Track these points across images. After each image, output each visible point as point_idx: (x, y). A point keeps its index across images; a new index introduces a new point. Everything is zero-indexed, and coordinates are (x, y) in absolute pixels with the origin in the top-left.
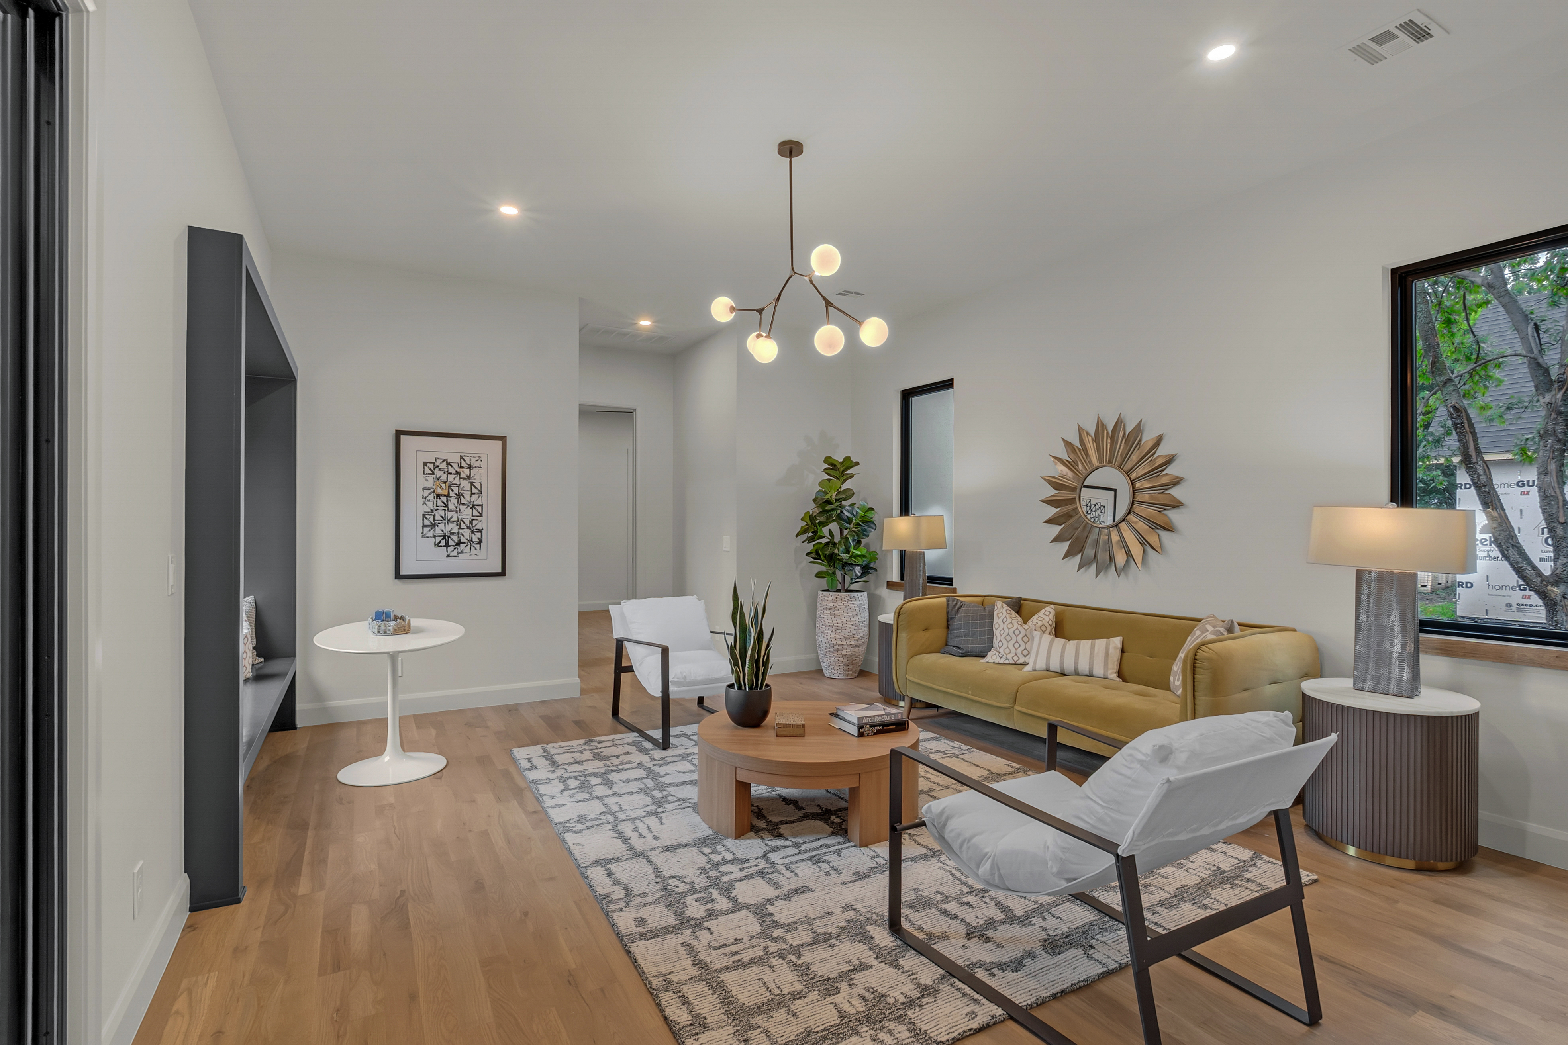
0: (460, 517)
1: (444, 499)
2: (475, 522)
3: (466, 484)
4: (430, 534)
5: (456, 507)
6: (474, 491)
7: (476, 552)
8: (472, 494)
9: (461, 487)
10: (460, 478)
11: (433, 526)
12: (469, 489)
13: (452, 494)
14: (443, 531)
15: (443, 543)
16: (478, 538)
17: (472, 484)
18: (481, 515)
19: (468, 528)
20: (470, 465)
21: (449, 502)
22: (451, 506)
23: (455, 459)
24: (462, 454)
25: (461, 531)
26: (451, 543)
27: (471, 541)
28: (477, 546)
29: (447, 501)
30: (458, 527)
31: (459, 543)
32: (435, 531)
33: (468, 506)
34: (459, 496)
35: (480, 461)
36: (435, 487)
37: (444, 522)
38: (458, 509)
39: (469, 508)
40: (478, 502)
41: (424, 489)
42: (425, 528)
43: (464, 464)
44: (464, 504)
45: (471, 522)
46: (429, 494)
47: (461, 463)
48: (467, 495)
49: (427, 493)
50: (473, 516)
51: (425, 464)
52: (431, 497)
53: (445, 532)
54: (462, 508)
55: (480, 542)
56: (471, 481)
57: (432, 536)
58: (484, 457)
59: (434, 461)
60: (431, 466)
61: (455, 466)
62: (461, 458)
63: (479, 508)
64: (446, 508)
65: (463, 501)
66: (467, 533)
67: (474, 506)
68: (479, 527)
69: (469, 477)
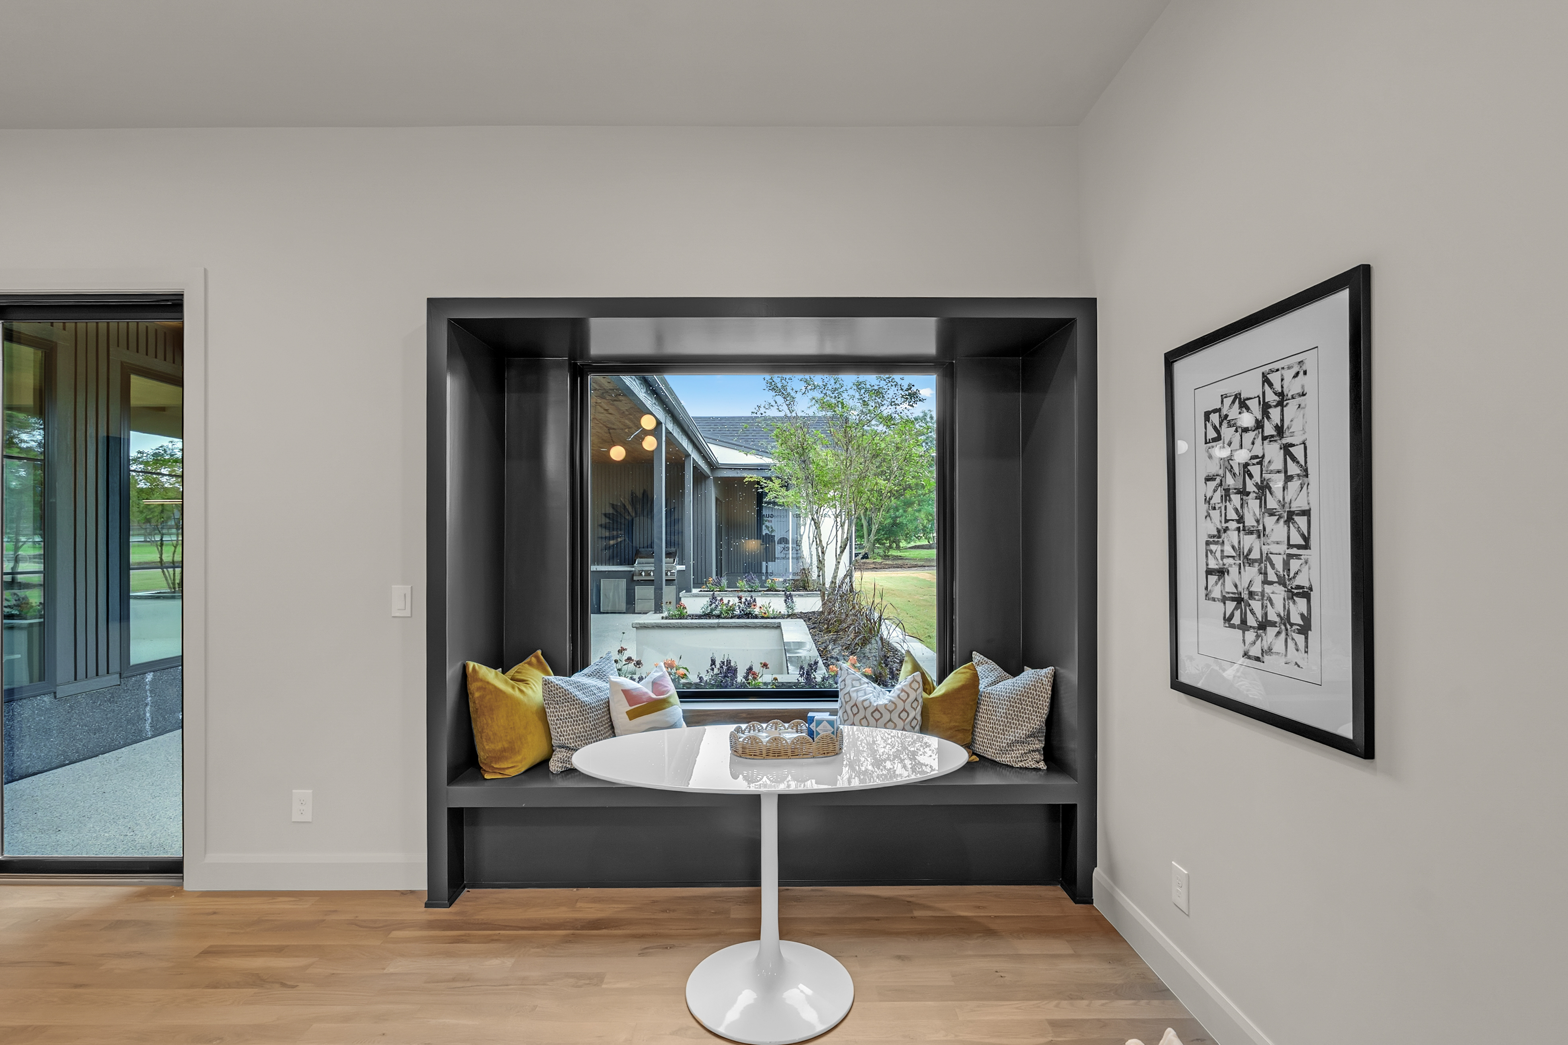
0: (1265, 549)
1: (1236, 499)
2: (1294, 565)
3: (1273, 453)
4: (1216, 593)
5: (1258, 521)
6: (1293, 469)
7: (1299, 657)
8: (1288, 478)
9: (1266, 462)
10: (1264, 438)
11: (1221, 572)
12: (1280, 466)
13: (1250, 487)
14: (1236, 586)
15: (1236, 620)
16: (1302, 615)
17: (1287, 449)
18: (1306, 547)
19: (1282, 582)
20: (1281, 394)
21: (1246, 510)
22: (1250, 521)
23: (1251, 387)
24: (1266, 369)
25: (1268, 589)
26: (1251, 621)
27: (1286, 620)
28: (1300, 639)
29: (1242, 505)
30: (1261, 577)
31: (1263, 625)
32: (1223, 584)
33: (1280, 517)
34: (1264, 488)
35: (1301, 373)
36: (1221, 472)
37: (1238, 562)
38: (1261, 527)
39: (1282, 521)
40: (1299, 504)
41: (1208, 479)
42: (1209, 576)
43: (1271, 397)
44: (1272, 513)
45: (1286, 565)
46: (1215, 491)
47: (1264, 393)
48: (1277, 484)
49: (1212, 485)
50: (1290, 546)
51: (1207, 415)
52: (1217, 499)
53: (1240, 589)
54: (1269, 521)
55: (1305, 629)
56: (1284, 441)
57: (1219, 596)
58: (1310, 360)
59: (1218, 406)
60: (1215, 418)
61: (1253, 404)
62: (1266, 380)
63: (1301, 521)
64: (1241, 525)
65: (1272, 503)
66: (1278, 594)
67: (1291, 515)
68: (1302, 580)
69: (1280, 430)
